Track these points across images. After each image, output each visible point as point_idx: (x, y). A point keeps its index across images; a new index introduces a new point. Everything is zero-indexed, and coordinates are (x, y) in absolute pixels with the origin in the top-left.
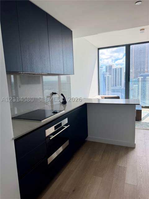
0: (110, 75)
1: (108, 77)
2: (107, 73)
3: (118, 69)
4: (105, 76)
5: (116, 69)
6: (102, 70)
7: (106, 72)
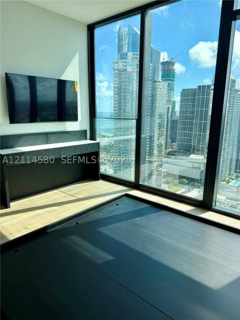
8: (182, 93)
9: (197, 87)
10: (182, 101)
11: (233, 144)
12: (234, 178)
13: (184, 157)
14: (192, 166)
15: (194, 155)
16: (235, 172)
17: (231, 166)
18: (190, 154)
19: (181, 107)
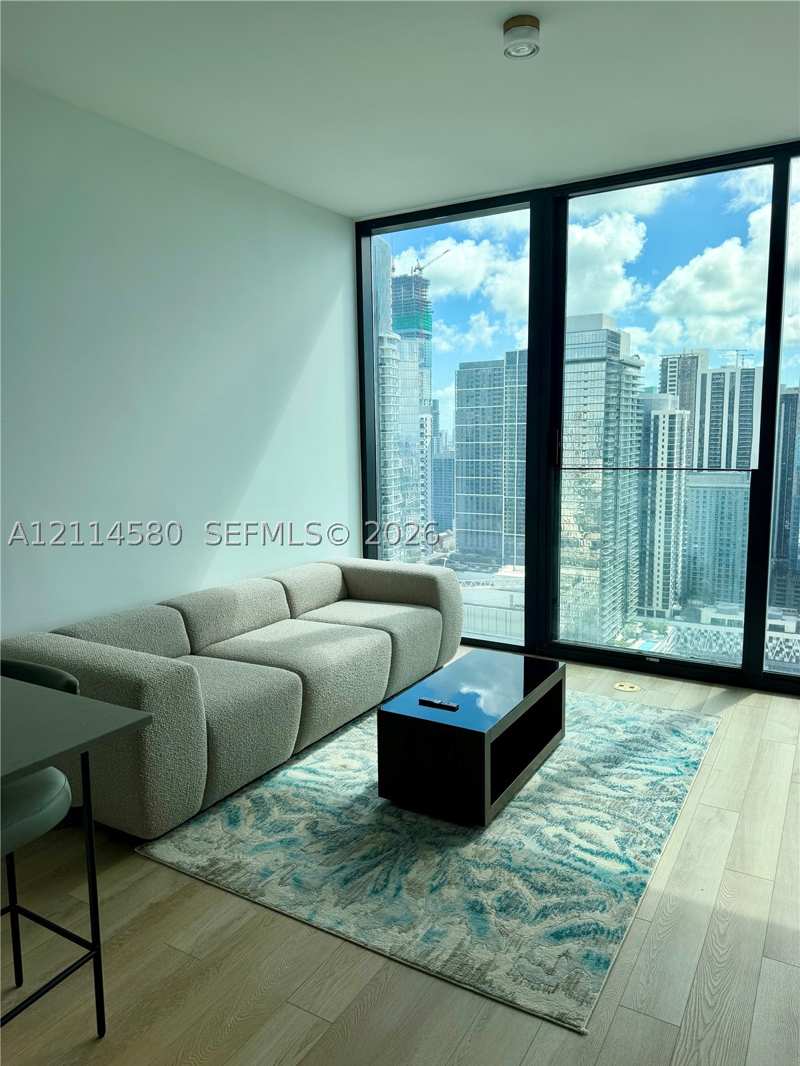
0: (682, 406)
1: (672, 417)
2: (669, 396)
3: (733, 375)
4: (654, 413)
5: (718, 378)
6: (640, 381)
7: (663, 390)
8: (459, 374)
9: (502, 357)
10: (461, 399)
11: (628, 525)
12: (639, 631)
13: (483, 576)
14: (507, 604)
15: (510, 567)
16: (640, 613)
17: (625, 594)
18: (500, 563)
19: (460, 416)
